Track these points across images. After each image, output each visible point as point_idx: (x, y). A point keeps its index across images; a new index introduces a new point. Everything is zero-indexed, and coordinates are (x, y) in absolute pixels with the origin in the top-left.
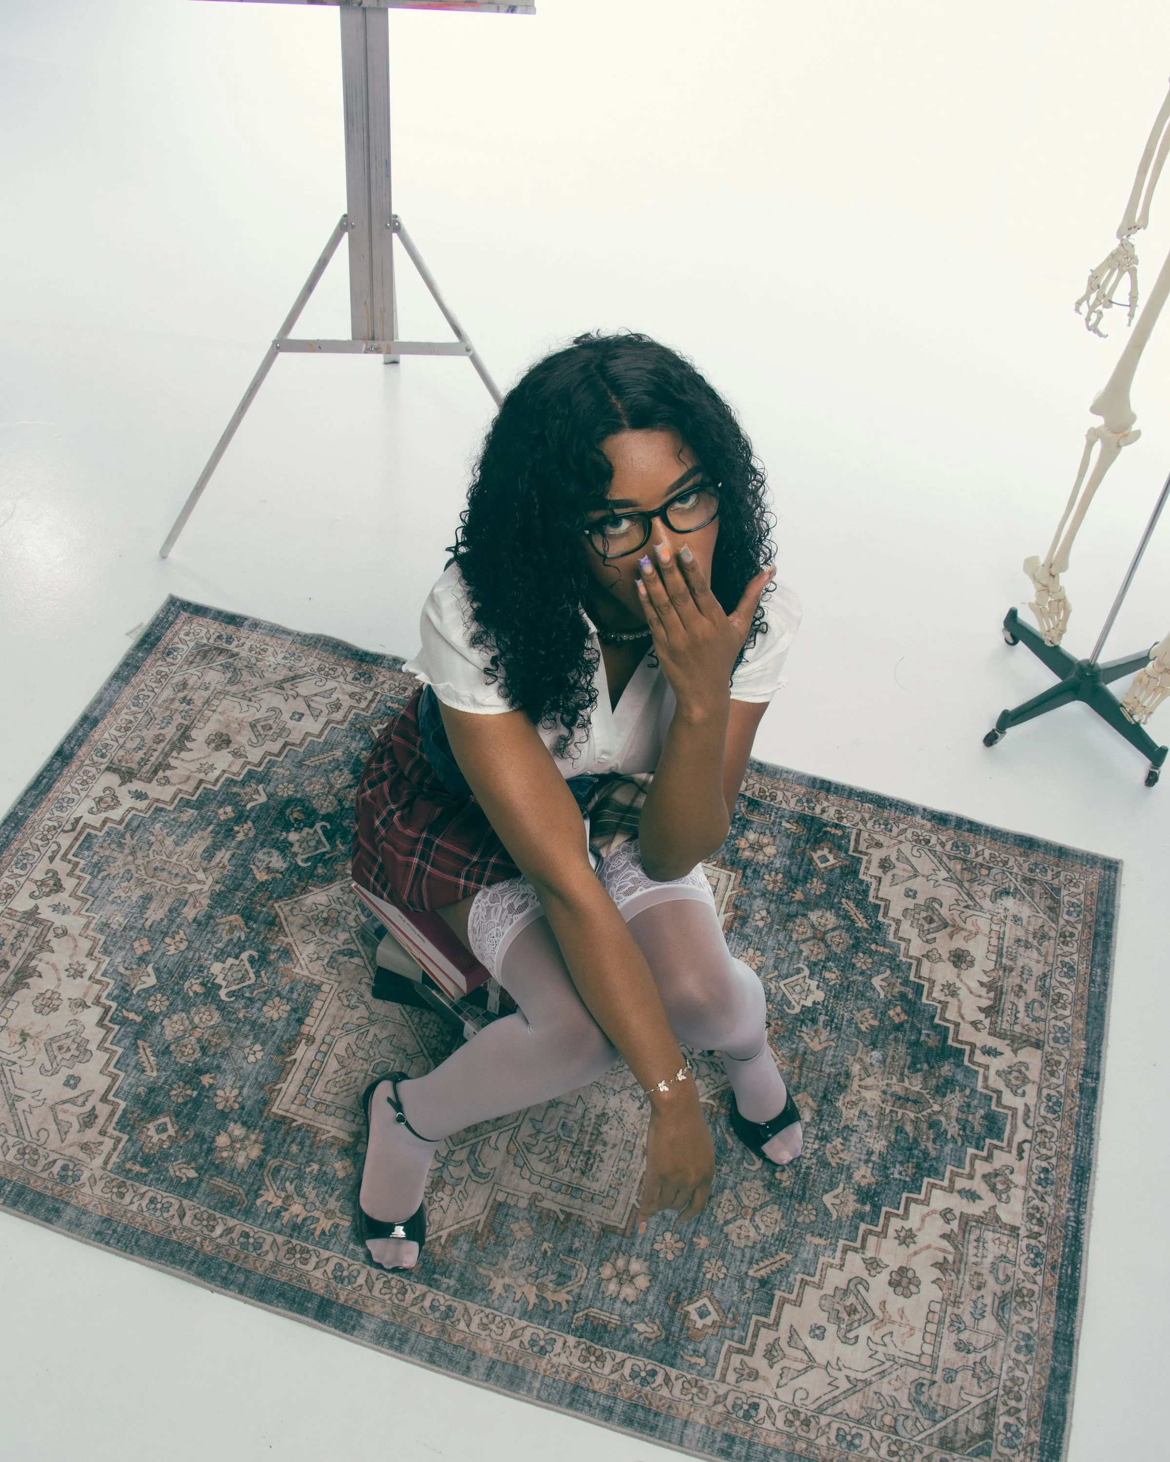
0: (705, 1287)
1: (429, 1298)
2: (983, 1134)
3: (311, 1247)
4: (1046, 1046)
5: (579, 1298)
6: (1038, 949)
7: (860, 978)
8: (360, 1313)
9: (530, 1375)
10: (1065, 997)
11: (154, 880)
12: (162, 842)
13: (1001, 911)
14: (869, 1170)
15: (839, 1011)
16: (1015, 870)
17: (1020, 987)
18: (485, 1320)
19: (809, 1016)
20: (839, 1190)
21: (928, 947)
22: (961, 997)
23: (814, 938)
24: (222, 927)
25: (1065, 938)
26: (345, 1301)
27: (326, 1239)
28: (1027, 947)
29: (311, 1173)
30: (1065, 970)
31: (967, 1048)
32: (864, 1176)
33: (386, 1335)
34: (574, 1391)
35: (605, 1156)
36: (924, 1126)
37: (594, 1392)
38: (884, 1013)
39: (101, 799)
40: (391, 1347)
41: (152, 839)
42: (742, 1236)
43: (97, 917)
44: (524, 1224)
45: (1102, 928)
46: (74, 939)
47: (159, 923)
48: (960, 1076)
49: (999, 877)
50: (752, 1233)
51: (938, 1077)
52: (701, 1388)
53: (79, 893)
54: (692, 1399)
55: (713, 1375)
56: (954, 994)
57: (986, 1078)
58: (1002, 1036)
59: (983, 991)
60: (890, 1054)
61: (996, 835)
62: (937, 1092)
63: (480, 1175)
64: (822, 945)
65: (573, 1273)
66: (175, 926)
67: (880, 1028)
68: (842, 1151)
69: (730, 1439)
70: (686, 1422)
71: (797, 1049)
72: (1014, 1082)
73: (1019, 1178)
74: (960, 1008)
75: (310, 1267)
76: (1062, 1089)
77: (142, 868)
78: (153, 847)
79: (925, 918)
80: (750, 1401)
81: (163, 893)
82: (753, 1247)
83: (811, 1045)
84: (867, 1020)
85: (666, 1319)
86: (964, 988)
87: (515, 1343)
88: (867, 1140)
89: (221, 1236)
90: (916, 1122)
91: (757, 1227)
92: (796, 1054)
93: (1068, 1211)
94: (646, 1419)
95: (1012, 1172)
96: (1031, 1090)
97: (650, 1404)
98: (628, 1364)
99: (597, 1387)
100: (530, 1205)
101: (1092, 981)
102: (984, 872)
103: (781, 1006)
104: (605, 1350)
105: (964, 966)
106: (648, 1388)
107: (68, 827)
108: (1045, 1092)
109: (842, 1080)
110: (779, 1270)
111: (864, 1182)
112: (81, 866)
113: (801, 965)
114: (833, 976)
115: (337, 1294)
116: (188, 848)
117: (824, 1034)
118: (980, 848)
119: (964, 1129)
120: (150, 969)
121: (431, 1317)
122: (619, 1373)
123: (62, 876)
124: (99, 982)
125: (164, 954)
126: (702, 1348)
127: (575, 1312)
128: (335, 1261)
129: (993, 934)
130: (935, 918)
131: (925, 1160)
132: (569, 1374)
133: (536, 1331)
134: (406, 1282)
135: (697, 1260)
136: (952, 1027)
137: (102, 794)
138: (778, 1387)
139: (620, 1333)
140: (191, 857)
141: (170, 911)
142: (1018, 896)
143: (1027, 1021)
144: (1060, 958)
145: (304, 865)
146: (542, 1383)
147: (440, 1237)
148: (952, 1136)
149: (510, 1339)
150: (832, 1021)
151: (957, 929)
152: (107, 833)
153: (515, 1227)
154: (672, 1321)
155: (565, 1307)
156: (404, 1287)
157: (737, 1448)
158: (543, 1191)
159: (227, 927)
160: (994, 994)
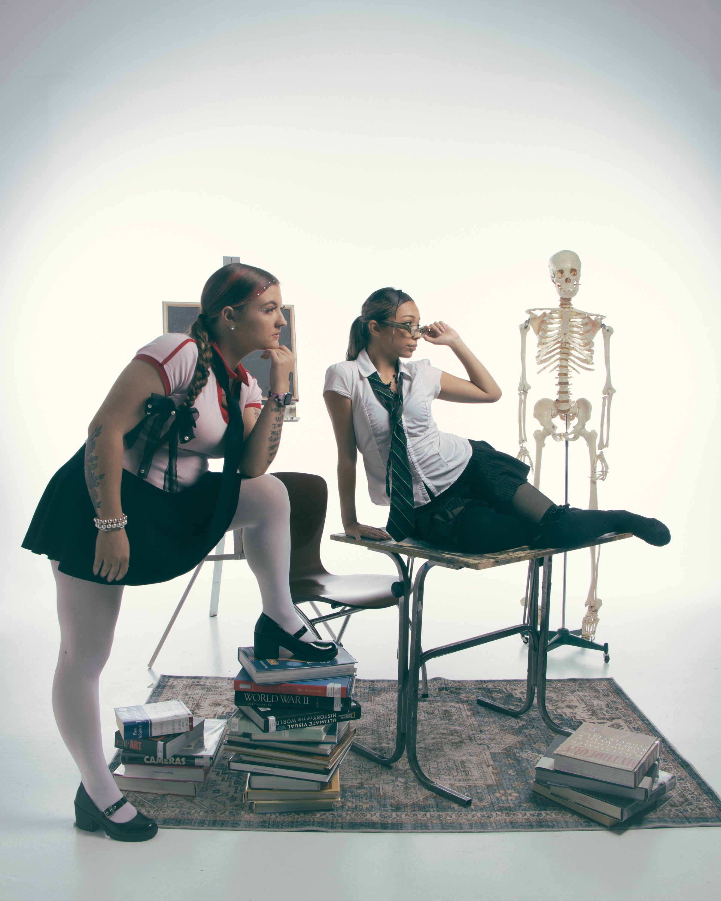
3: (365, 812)
4: (622, 718)
5: (492, 803)
6: (599, 700)
8: (401, 824)
9: (489, 825)
10: (619, 707)
13: (577, 695)
16: (574, 686)
17: (600, 708)
18: (457, 815)
21: (556, 706)
22: (579, 714)
25: (606, 696)
26: (392, 822)
27: (370, 809)
28: (594, 700)
30: (613, 702)
34: (511, 824)
37: (520, 823)
45: (618, 692)
49: (568, 689)
56: (575, 714)
58: (603, 719)
59: (586, 711)
61: (559, 680)
65: (484, 798)
71: (526, 735)
72: (617, 727)
74: (581, 716)
75: (368, 817)
76: (637, 725)
79: (549, 701)
86: (578, 712)
87: (476, 818)
94: (548, 825)
97: (546, 821)
98: (527, 813)
99: (520, 821)
101: (626, 703)
102: (562, 688)
103: (510, 727)
104: (515, 812)
105: (573, 708)
106: (541, 818)
108: (631, 727)
115: (386, 822)
118: (555, 684)
121: (433, 819)
122: (526, 816)
127: (494, 806)
128: (378, 813)
129: (579, 700)
130: (553, 700)
132: (505, 821)
133: (482, 813)
134: (415, 813)
136: (581, 720)
139: (517, 807)
142: (580, 691)
144: (609, 700)
146: (496, 826)
149: (473, 818)
151: (563, 701)
155: (488, 806)
158: (452, 782)
160: (591, 711)
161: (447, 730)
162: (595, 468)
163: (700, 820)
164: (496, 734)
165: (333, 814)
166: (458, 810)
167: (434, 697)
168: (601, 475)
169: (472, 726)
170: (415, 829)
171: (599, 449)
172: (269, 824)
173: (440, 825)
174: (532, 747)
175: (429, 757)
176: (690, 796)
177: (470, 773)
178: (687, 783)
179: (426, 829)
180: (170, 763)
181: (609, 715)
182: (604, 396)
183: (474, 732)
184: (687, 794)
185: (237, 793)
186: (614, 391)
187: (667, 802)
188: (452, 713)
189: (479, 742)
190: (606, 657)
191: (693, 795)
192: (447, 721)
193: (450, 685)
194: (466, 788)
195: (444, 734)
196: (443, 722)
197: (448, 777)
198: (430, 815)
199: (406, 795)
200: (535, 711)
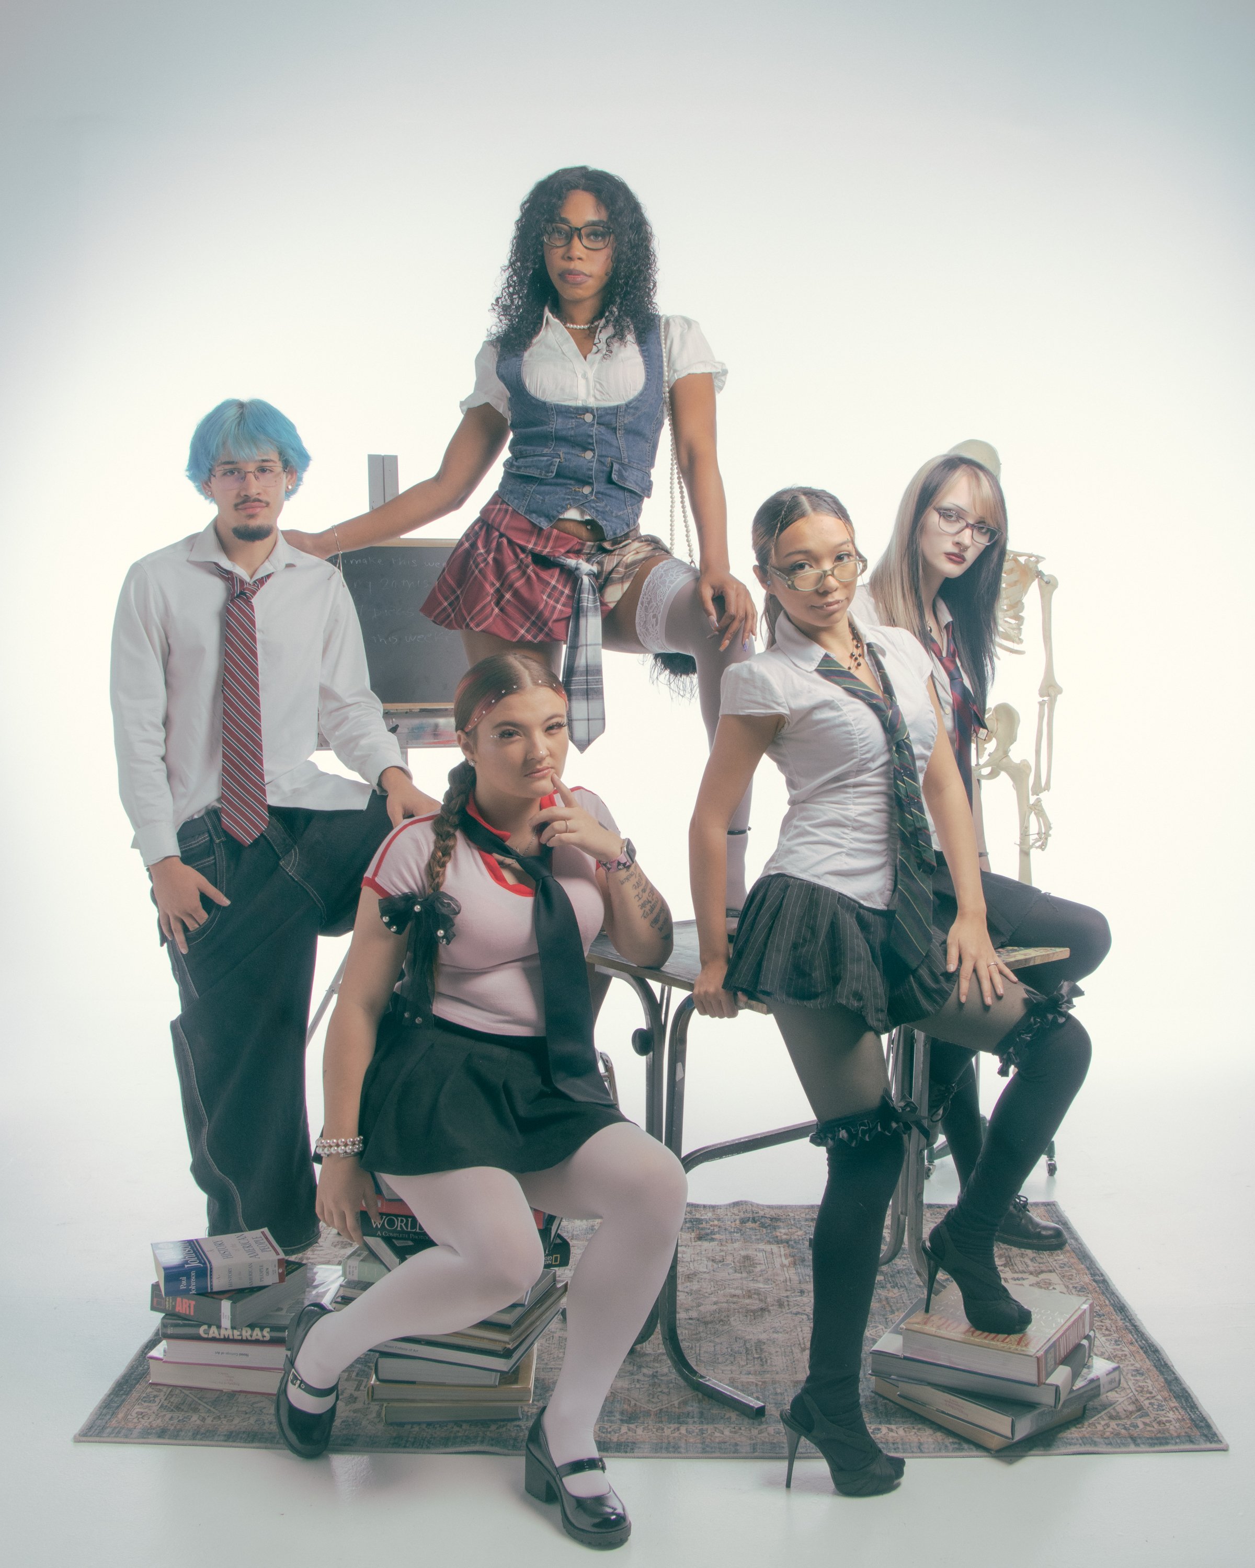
1: (683, 1428)
40: (669, 1455)
76: (1081, 1283)
93: (1124, 1323)
108: (1070, 1286)
160: (1004, 1259)
161: (742, 1289)
162: (1026, 828)
163: (1156, 1441)
165: (518, 1426)
166: (736, 1422)
167: (731, 1233)
168: (1037, 841)
169: (788, 1283)
170: (656, 1451)
171: (1033, 795)
172: (407, 1441)
173: (700, 1445)
175: (703, 1335)
176: (1147, 1402)
177: (769, 1361)
178: (1148, 1381)
179: (674, 1452)
180: (244, 1338)
181: (1035, 1265)
182: (1041, 699)
183: (789, 1293)
184: (1142, 1399)
185: (359, 1390)
186: (1060, 691)
187: (1106, 1411)
188: (756, 1261)
189: (794, 1310)
190: (1049, 1165)
191: (1152, 1401)
192: (744, 1275)
193: (761, 1213)
194: (757, 1385)
195: (735, 1296)
197: (728, 1368)
198: (687, 1429)
199: (651, 1396)
200: (905, 1258)
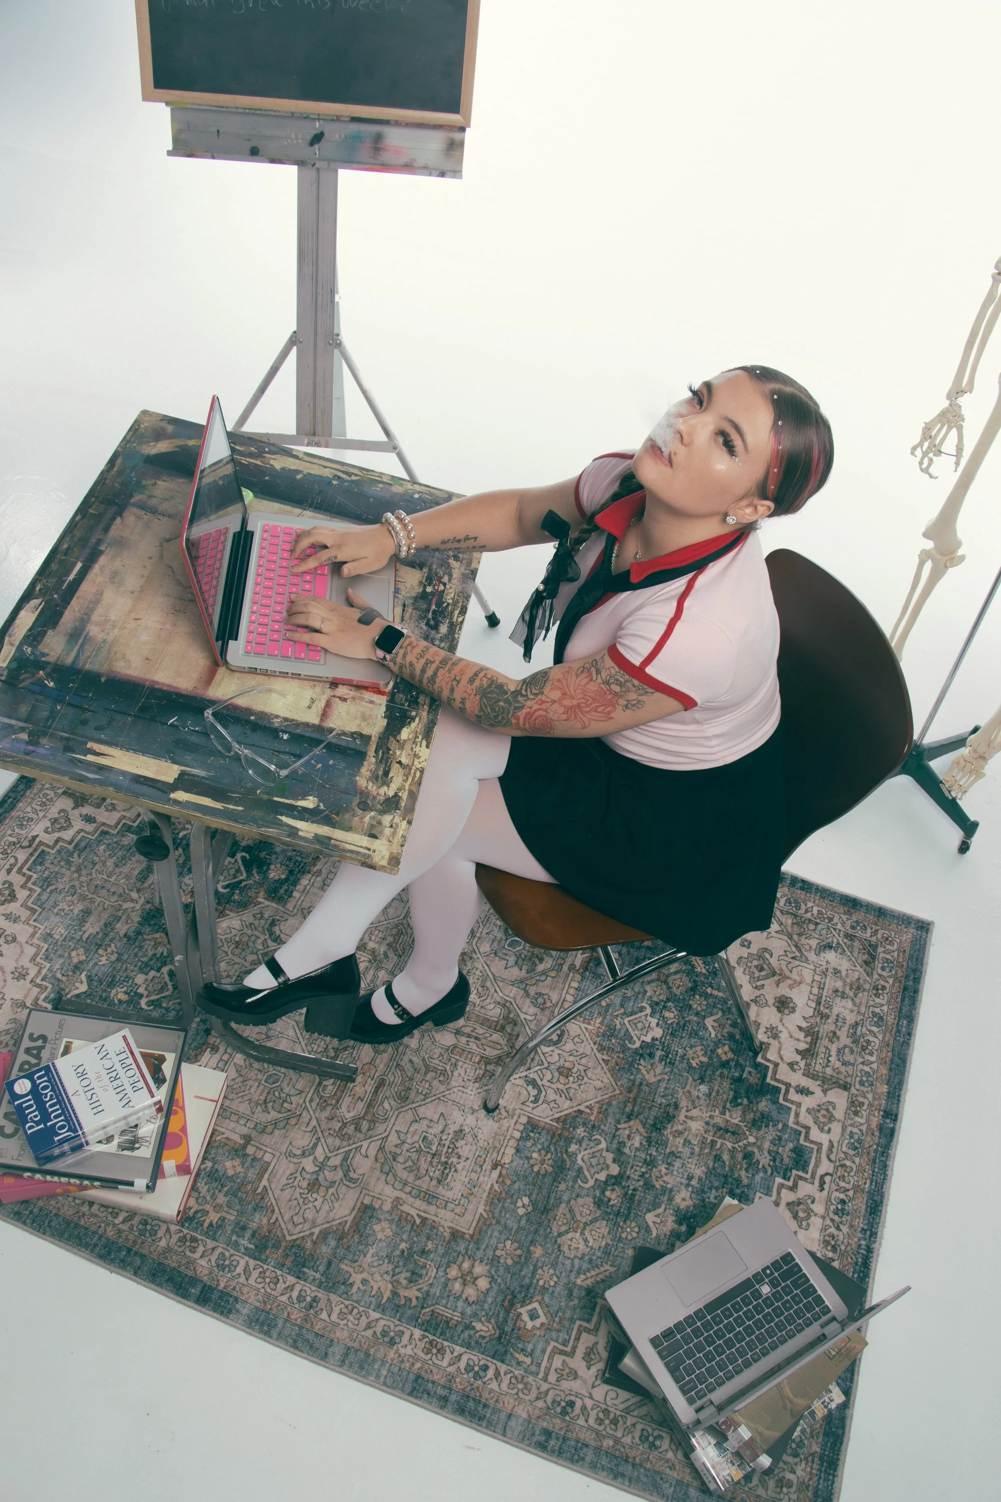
0: (537, 1293)
1: (298, 1288)
2: (791, 1165)
3: (199, 1237)
4: (853, 1088)
5: (428, 1295)
6: (853, 1000)
7: (695, 1019)
8: (236, 1299)
9: (380, 1363)
10: (873, 1044)
11: (94, 896)
12: (104, 863)
13: (824, 963)
14: (689, 1194)
15: (674, 1047)
16: (839, 926)
17: (835, 1033)
18: (345, 1310)
19: (647, 1051)
20: (660, 1211)
21: (757, 993)
22: (782, 1040)
23: (658, 979)
24: (148, 942)
25: (877, 990)
26: (225, 1287)
27: (213, 1231)
28: (843, 997)
29: (205, 1169)
30: (875, 1019)
31: (783, 1087)
32: (684, 1199)
33: (258, 1320)
34: (416, 1380)
35: (459, 1167)
36: (740, 1156)
37: (433, 1382)
38: (713, 1051)
39: (55, 821)
40: (261, 1331)
41: (96, 858)
42: (572, 1248)
43: (42, 927)
44: (385, 1224)
45: (911, 983)
46: (21, 946)
47: (95, 937)
48: (774, 1114)
49: (824, 932)
50: (582, 1246)
51: (756, 1112)
52: (526, 1384)
53: (29, 904)
54: (517, 1394)
55: (538, 1374)
56: (776, 1036)
57: (797, 1115)
58: (814, 1077)
59: (801, 1035)
60: (716, 1088)
61: (825, 894)
62: (753, 1125)
63: (351, 1180)
64: (664, 987)
65: (424, 1272)
66: (108, 939)
67: (709, 1065)
68: (666, 1174)
69: (547, 1433)
70: (510, 1415)
71: (634, 1081)
72: (822, 1120)
73: (818, 1208)
74: (780, 1049)
75: (197, 1255)
76: (864, 1128)
77: (85, 885)
78: (97, 867)
79: (757, 967)
80: (568, 1398)
81: (101, 908)
82: (581, 1258)
83: (647, 1077)
84: (698, 1058)
85: (501, 1320)
86: (785, 1031)
87: (369, 1333)
88: (689, 1166)
89: (123, 1222)
90: (732, 1152)
91: (586, 1240)
92: (633, 1084)
93: (859, 1240)
94: (476, 1410)
95: (813, 1202)
96: (836, 1128)
97: (480, 1396)
98: (465, 1358)
99: (436, 1377)
100: (393, 1208)
101: (898, 1031)
102: (812, 927)
103: (624, 1041)
104: (446, 1343)
105: (786, 1011)
106: (480, 1382)
107: (26, 843)
108: (849, 1129)
109: (671, 1110)
110: (603, 1281)
111: (683, 1205)
112: (33, 879)
113: (644, 1004)
114: (671, 1015)
115: (218, 1281)
116: (125, 869)
117: (659, 1068)
118: (810, 904)
119: (774, 1160)
120: (83, 977)
121: (297, 1306)
122: (456, 1366)
123: (17, 888)
124: (38, 986)
125: (96, 964)
126: (529, 1347)
127: (423, 1308)
128: (219, 1250)
129: (814, 984)
130: (765, 967)
131: (738, 1187)
132: (413, 1364)
133: (388, 1323)
134: (279, 1272)
135: (532, 1268)
136: (771, 1066)
137: (57, 816)
138: (593, 1387)
139: (460, 1329)
140: (128, 877)
141: (106, 925)
142: (840, 950)
143: (838, 1064)
144: (871, 1009)
145: (224, 891)
146: (389, 1370)
147: (313, 1233)
148: (764, 1166)
149: (365, 1330)
150: (667, 1057)
151: (783, 977)
152: (58, 851)
153: (377, 1228)
154: (505, 1321)
155: (414, 1302)
156: (276, 1277)
157: (552, 1443)
158: (403, 1196)
159: (153, 943)
164: (583, 1055)
173: (299, 1327)
174: (617, 1129)
190: (964, 844)
196: (516, 973)
198: (300, 1291)
